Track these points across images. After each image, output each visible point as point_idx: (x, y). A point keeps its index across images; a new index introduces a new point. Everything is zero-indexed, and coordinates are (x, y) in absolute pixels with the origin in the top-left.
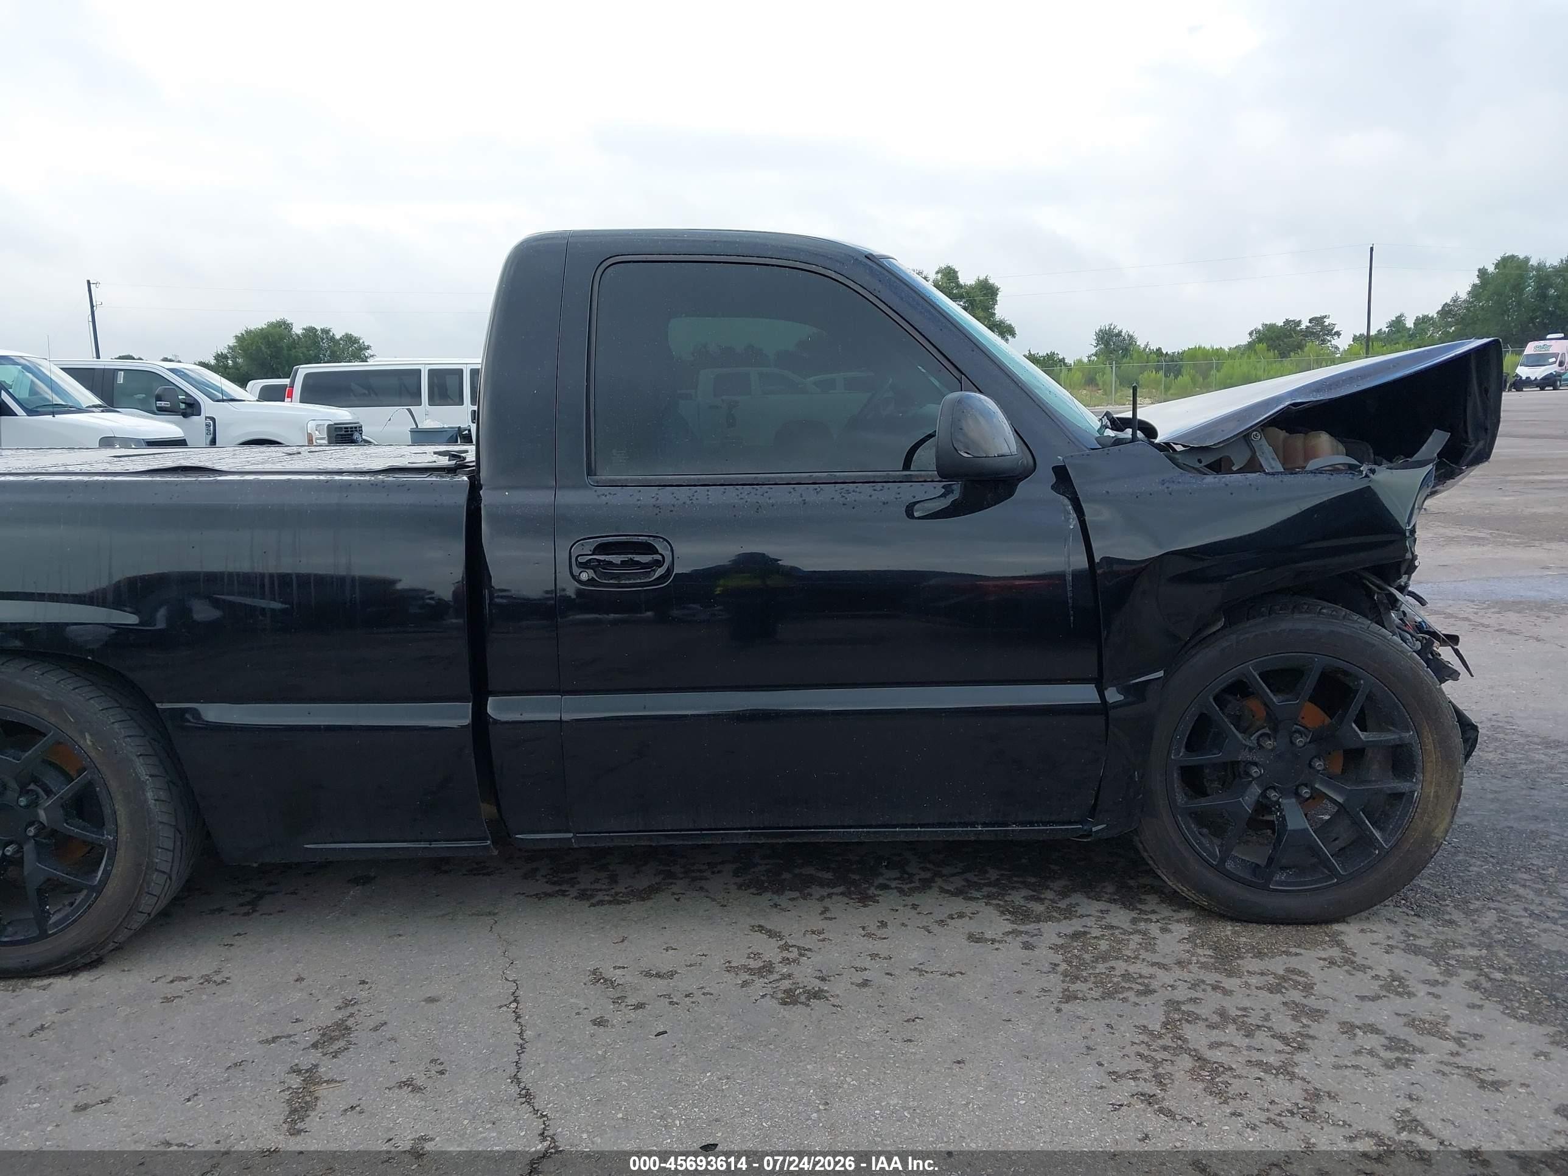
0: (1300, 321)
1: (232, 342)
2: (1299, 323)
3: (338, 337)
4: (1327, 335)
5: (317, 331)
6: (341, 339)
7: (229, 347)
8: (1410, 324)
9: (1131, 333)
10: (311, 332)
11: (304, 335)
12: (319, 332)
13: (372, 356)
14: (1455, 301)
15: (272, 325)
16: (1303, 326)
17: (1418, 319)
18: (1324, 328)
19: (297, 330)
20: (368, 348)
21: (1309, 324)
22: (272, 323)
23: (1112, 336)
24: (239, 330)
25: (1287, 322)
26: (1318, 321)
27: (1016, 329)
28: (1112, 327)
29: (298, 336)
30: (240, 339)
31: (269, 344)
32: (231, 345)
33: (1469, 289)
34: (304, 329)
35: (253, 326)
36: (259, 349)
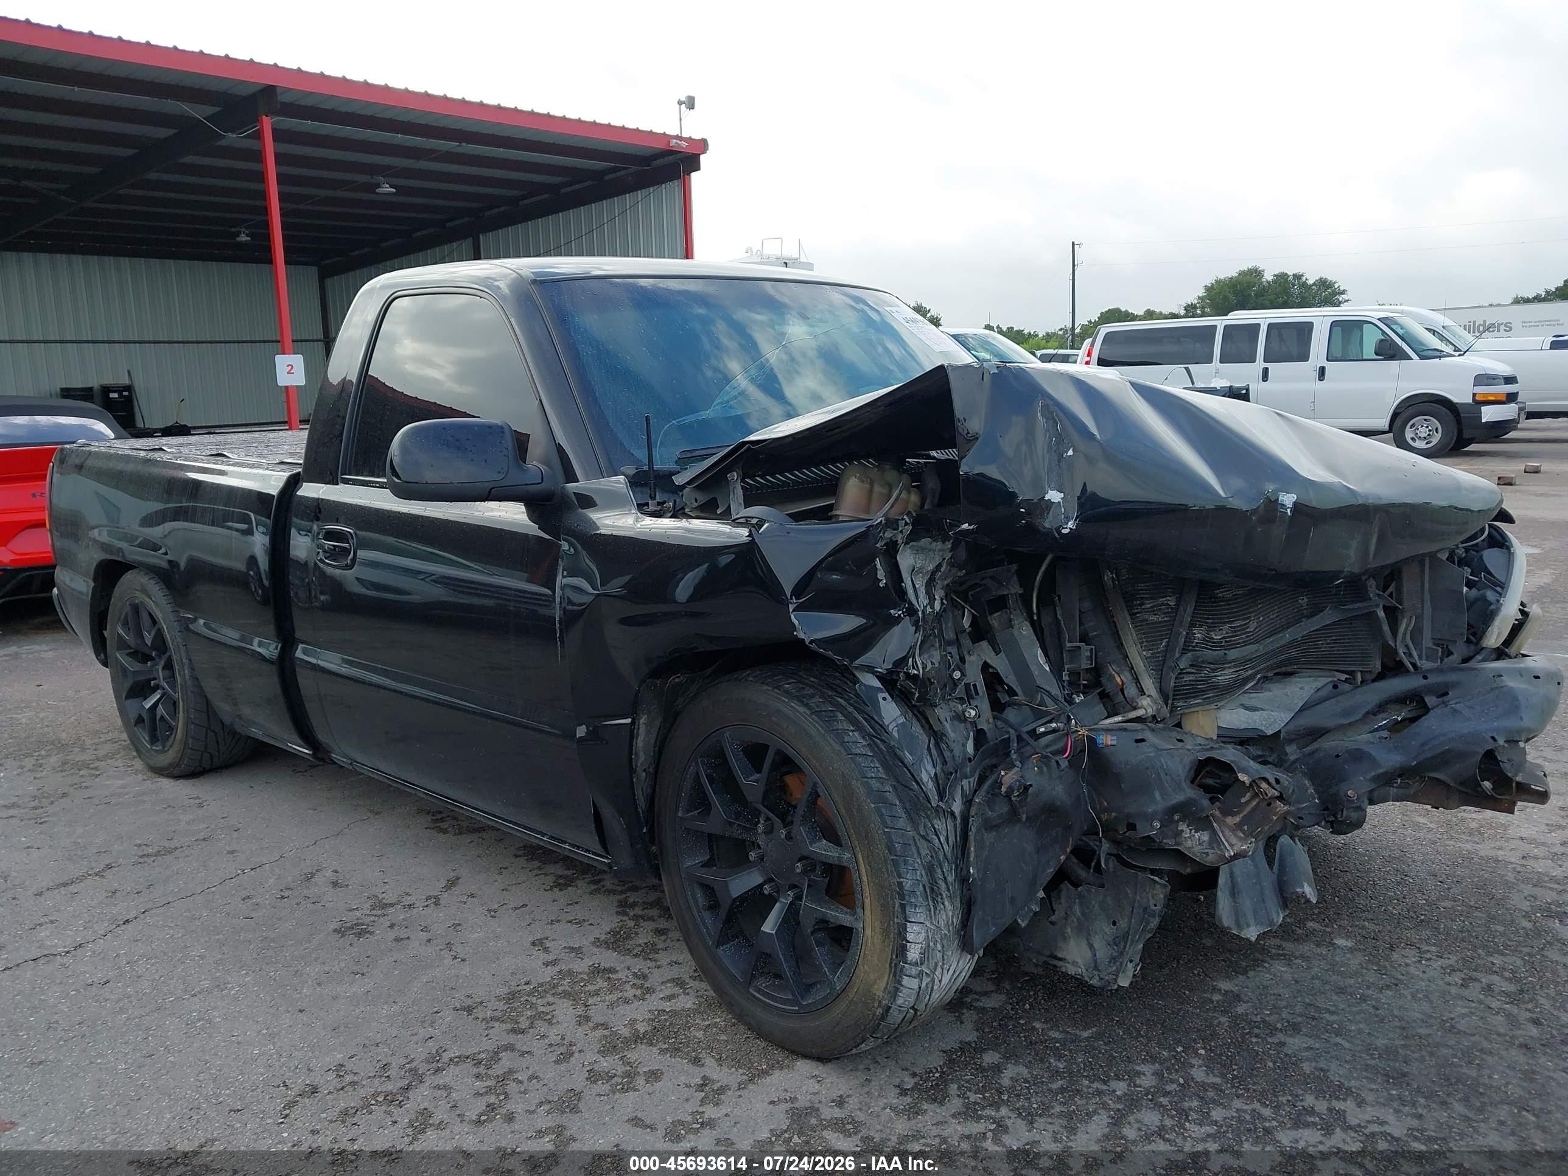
1: (1201, 292)
3: (1310, 282)
5: (1289, 276)
6: (1314, 284)
7: (1199, 298)
10: (1282, 278)
11: (1275, 282)
12: (1291, 278)
13: (1347, 301)
15: (1242, 273)
19: (1268, 277)
20: (1343, 292)
22: (1243, 272)
24: (1209, 281)
29: (1268, 282)
30: (1208, 289)
31: (1236, 293)
32: (1201, 295)
34: (1275, 275)
35: (1222, 277)
36: (1225, 298)
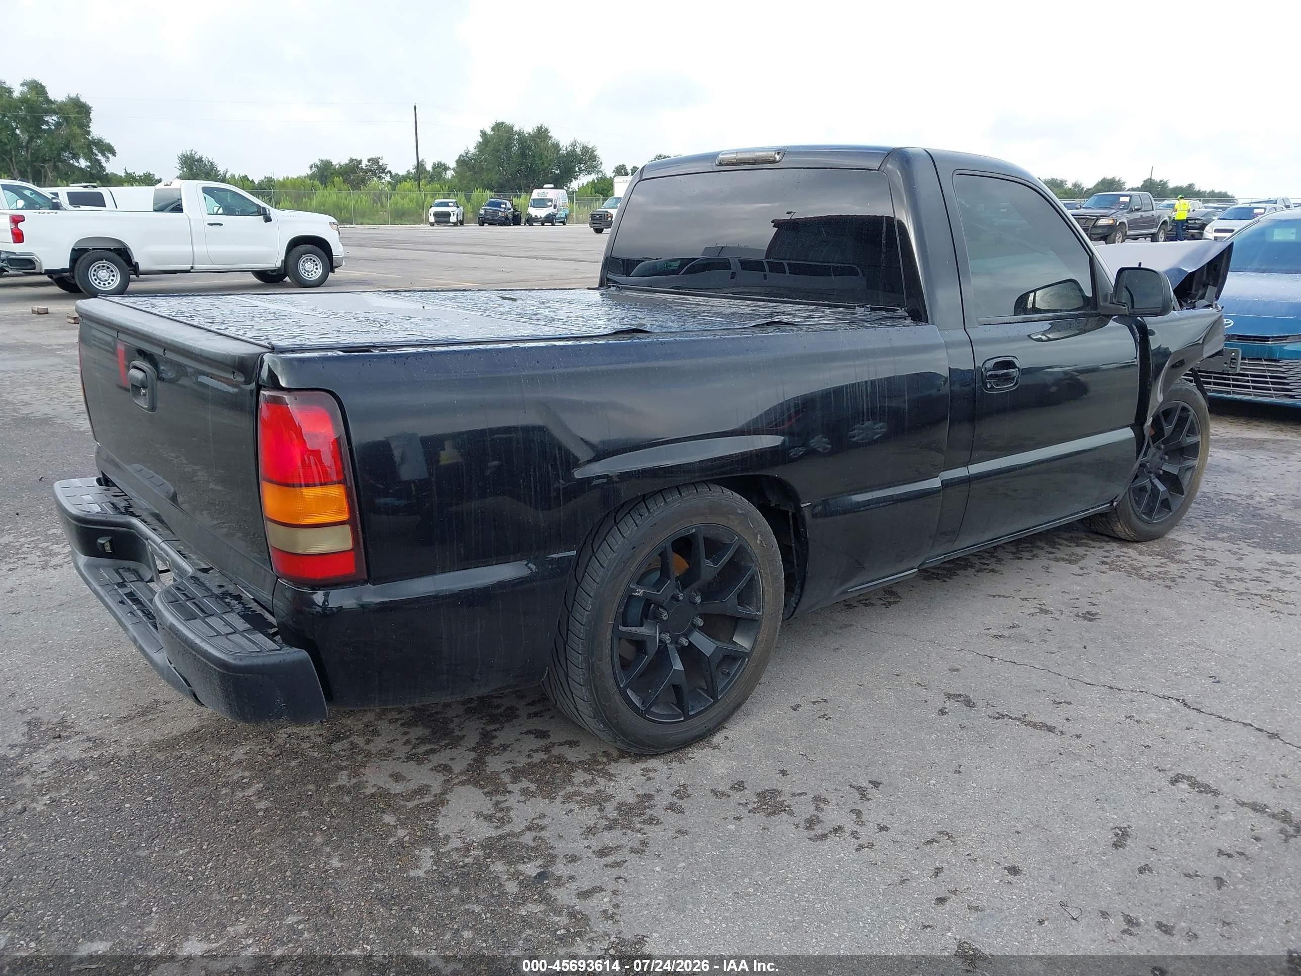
0: (361, 161)
2: (360, 162)
4: (382, 173)
8: (429, 168)
9: (210, 159)
14: (467, 153)
16: (363, 166)
17: (434, 164)
18: (380, 167)
21: (368, 163)
23: (194, 161)
25: (352, 160)
26: (374, 161)
27: (115, 148)
28: (193, 153)
33: (475, 145)
